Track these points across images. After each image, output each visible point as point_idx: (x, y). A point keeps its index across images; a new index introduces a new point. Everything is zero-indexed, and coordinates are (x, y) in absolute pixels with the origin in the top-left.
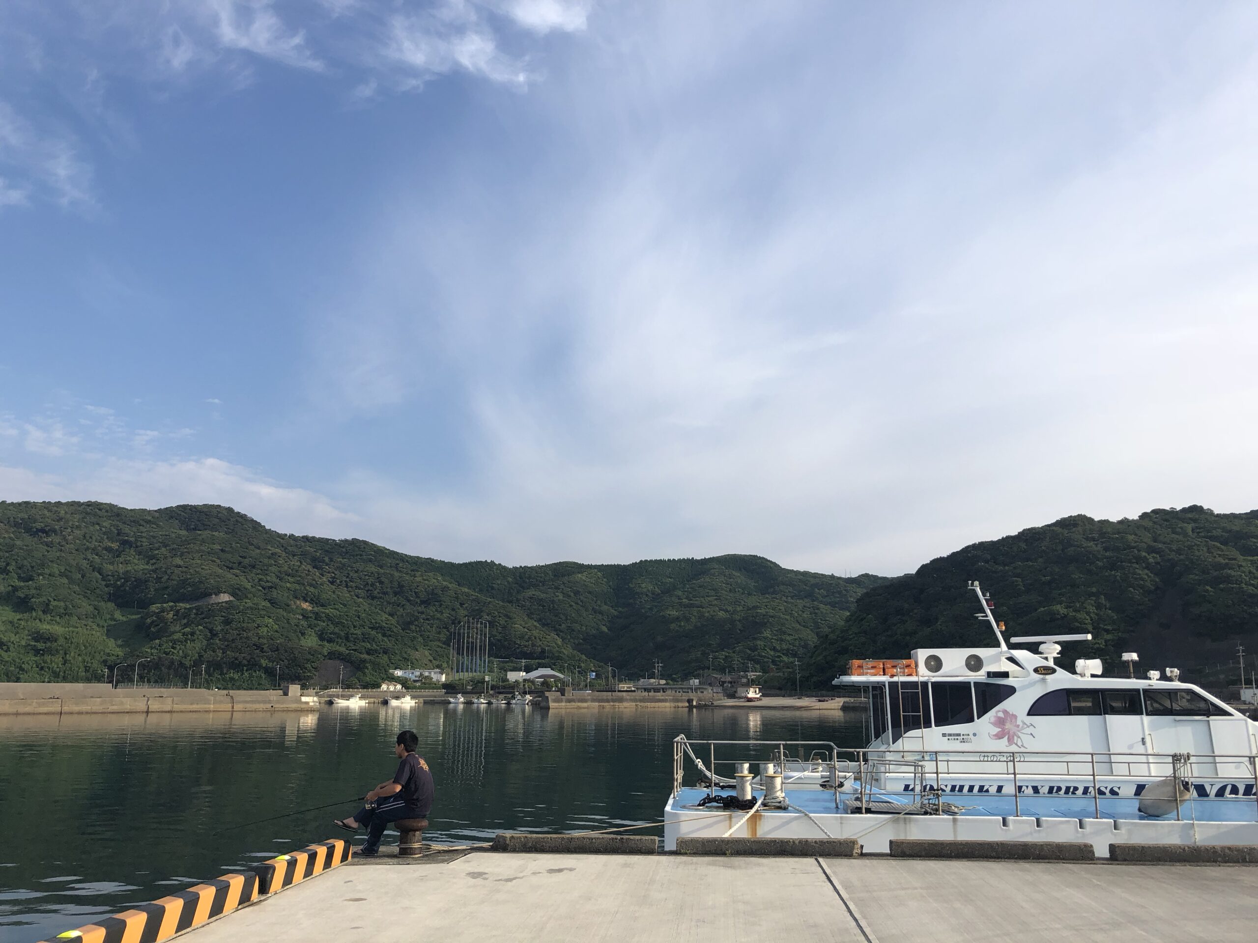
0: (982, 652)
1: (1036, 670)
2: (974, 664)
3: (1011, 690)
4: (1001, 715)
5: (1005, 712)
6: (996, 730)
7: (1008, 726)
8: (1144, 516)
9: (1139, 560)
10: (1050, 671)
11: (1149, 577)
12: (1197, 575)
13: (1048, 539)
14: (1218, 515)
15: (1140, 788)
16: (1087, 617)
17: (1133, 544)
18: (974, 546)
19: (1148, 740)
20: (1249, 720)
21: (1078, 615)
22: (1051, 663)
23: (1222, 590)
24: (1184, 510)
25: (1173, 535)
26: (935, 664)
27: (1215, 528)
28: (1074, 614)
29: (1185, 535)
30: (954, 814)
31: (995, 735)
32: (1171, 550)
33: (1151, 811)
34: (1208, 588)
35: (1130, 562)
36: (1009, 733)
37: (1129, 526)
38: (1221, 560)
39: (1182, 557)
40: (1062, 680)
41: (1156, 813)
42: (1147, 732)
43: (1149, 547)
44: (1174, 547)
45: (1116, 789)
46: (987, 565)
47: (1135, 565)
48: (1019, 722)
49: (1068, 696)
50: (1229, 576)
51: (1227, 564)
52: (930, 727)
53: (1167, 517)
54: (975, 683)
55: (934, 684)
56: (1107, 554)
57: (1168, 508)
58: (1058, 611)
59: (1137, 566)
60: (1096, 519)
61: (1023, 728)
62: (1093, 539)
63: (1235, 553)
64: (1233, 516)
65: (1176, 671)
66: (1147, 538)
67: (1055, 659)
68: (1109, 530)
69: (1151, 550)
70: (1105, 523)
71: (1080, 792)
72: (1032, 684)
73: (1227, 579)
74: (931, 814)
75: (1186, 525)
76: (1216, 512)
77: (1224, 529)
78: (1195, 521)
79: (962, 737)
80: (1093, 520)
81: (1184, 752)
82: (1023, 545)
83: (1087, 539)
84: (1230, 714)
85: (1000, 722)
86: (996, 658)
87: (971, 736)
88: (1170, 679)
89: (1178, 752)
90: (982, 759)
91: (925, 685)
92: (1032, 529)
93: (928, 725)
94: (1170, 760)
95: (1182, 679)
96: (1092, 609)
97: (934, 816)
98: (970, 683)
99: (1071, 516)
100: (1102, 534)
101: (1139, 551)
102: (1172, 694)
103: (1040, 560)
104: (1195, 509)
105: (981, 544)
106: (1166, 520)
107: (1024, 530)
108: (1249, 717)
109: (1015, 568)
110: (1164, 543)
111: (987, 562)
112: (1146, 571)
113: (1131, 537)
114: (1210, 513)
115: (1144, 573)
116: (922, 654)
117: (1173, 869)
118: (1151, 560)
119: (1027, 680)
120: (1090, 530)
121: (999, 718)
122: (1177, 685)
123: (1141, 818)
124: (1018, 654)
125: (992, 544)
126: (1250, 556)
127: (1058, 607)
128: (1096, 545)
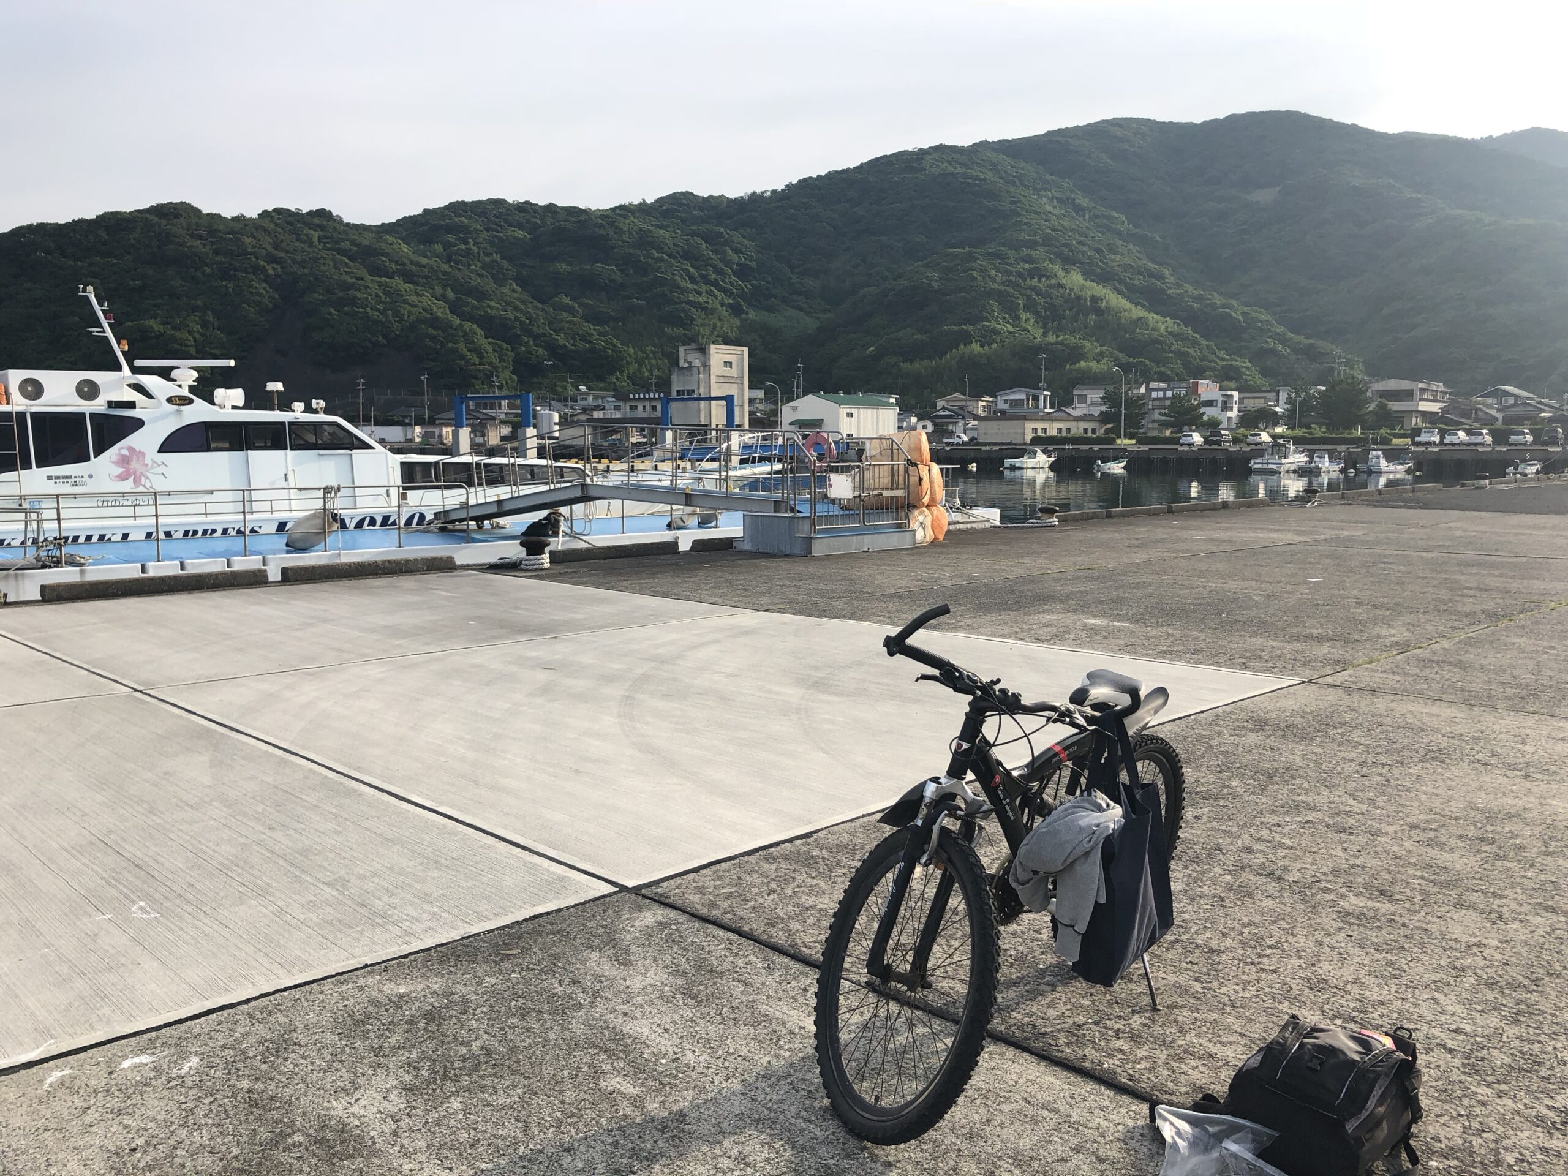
0: (98, 377)
1: (170, 400)
2: (88, 391)
3: (138, 424)
4: (125, 452)
5: (131, 449)
6: (120, 470)
7: (134, 465)
8: (264, 214)
9: (256, 270)
10: (185, 401)
11: (267, 292)
12: (320, 294)
13: (138, 230)
14: (348, 224)
15: (282, 526)
16: (190, 338)
17: (249, 250)
18: (30, 227)
19: (291, 477)
20: (390, 454)
21: (178, 334)
22: (185, 392)
23: (347, 314)
24: (311, 213)
25: (297, 244)
26: (34, 390)
27: (343, 240)
28: (172, 332)
29: (311, 245)
30: (81, 565)
31: (118, 476)
32: (294, 261)
33: (299, 545)
34: (332, 310)
35: (247, 272)
36: (135, 474)
37: (246, 225)
38: (350, 280)
39: (306, 271)
40: (199, 412)
41: (304, 546)
42: (290, 468)
43: (269, 254)
44: (298, 258)
45: (257, 529)
46: (49, 257)
47: (251, 276)
48: (148, 460)
49: (207, 431)
50: (355, 298)
51: (353, 284)
52: (30, 468)
53: (291, 219)
54: (91, 414)
55: (35, 416)
56: (219, 258)
57: (292, 209)
58: (151, 327)
59: (254, 278)
60: (205, 212)
61: (152, 467)
62: (200, 237)
63: (363, 272)
64: (363, 227)
65: (322, 403)
66: (267, 242)
67: (190, 387)
68: (222, 227)
69: (272, 259)
70: (215, 217)
71: (219, 533)
72: (166, 415)
73: (353, 301)
74: (50, 567)
75: (312, 232)
76: (346, 221)
77: (354, 243)
78: (322, 228)
79: (73, 480)
80: (200, 211)
81: (335, 484)
82: (104, 235)
83: (192, 236)
84: (372, 448)
85: (124, 461)
86: (117, 385)
87: (86, 478)
88: (316, 412)
89: (329, 485)
90: (100, 504)
91: (22, 416)
92: (117, 213)
93: (27, 465)
94: (321, 494)
95: (327, 411)
96: (197, 328)
97: (55, 569)
98: (84, 414)
99: (171, 203)
100: (212, 232)
101: (257, 258)
102: (317, 427)
103: (128, 257)
104: (323, 214)
105: (41, 226)
106: (288, 223)
107: (105, 214)
108: (390, 450)
109: (90, 265)
110: (287, 252)
111: (49, 252)
112: (264, 285)
113: (248, 240)
114: (339, 220)
115: (261, 287)
116: (15, 377)
117: (341, 583)
118: (271, 272)
119: (158, 412)
120: (197, 224)
121: (124, 456)
122: (322, 417)
123: (288, 552)
124: (146, 380)
125: (58, 226)
126: (378, 276)
127: (152, 322)
128: (204, 245)
